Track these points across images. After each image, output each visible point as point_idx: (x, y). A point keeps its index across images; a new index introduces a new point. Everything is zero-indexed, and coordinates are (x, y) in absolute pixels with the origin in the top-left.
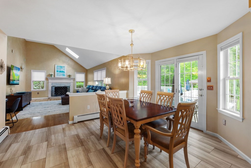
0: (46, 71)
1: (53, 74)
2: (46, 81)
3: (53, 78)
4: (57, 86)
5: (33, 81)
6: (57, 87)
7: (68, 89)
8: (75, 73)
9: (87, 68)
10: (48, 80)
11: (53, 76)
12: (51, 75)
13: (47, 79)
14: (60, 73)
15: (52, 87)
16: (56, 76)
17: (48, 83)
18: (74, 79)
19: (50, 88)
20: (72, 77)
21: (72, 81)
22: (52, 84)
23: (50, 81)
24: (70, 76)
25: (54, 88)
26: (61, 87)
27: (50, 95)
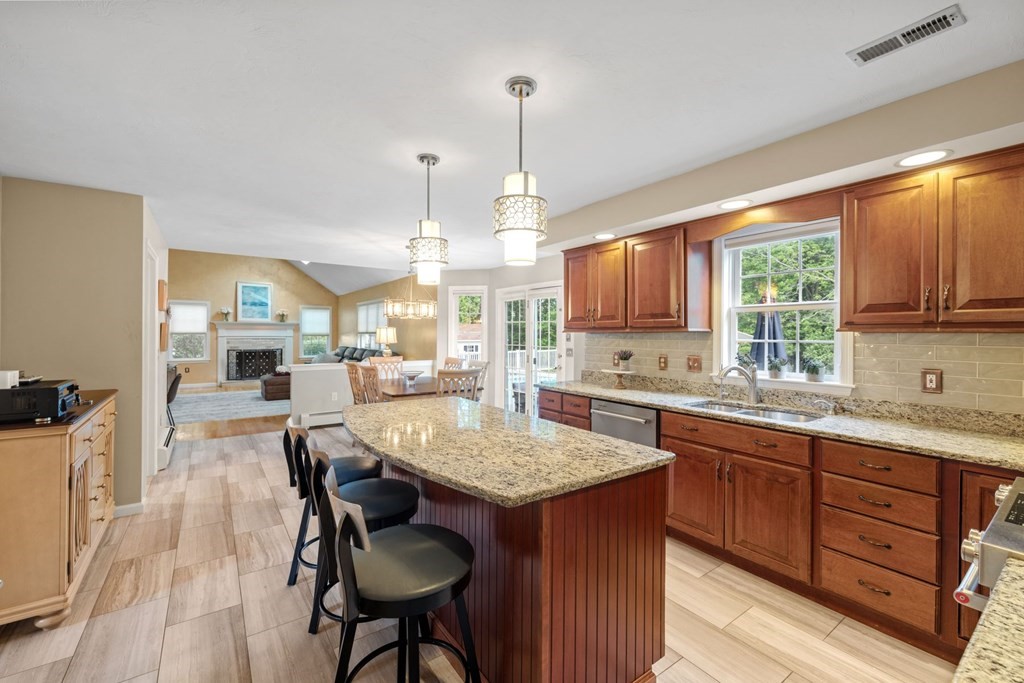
0: (208, 303)
1: (231, 311)
2: (209, 334)
3: (230, 324)
4: (243, 347)
5: (172, 334)
6: (245, 352)
7: (278, 357)
8: (301, 307)
9: (339, 292)
10: (216, 330)
11: (231, 319)
12: (227, 314)
13: (212, 327)
14: (254, 308)
15: (228, 351)
16: (240, 319)
17: (217, 338)
18: (297, 328)
19: (222, 355)
20: (290, 321)
21: (290, 333)
22: (228, 343)
23: (222, 332)
24: (282, 317)
25: (235, 353)
26: (256, 352)
27: (222, 377)
